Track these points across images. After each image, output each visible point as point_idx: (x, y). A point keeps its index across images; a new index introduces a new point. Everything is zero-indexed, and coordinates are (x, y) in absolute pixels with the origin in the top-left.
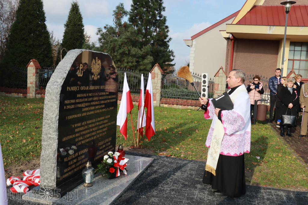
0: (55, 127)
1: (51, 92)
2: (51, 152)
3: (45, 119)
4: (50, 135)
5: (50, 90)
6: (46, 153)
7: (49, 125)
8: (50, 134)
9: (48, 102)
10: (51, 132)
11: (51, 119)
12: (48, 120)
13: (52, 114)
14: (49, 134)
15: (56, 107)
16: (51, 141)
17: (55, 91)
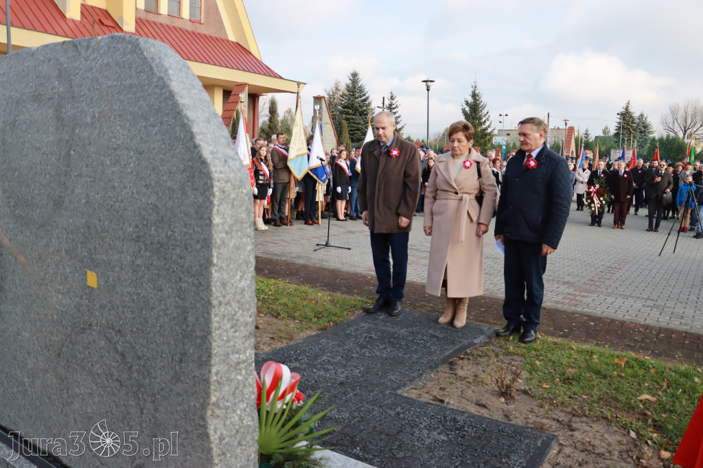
0: (251, 320)
1: (233, 196)
2: (245, 410)
3: (220, 303)
4: (234, 357)
5: (228, 187)
6: (231, 423)
7: (233, 319)
8: (237, 353)
9: (227, 233)
10: (239, 345)
11: (238, 297)
12: (228, 303)
13: (238, 277)
14: (233, 353)
15: (249, 248)
16: (241, 374)
17: (245, 191)
